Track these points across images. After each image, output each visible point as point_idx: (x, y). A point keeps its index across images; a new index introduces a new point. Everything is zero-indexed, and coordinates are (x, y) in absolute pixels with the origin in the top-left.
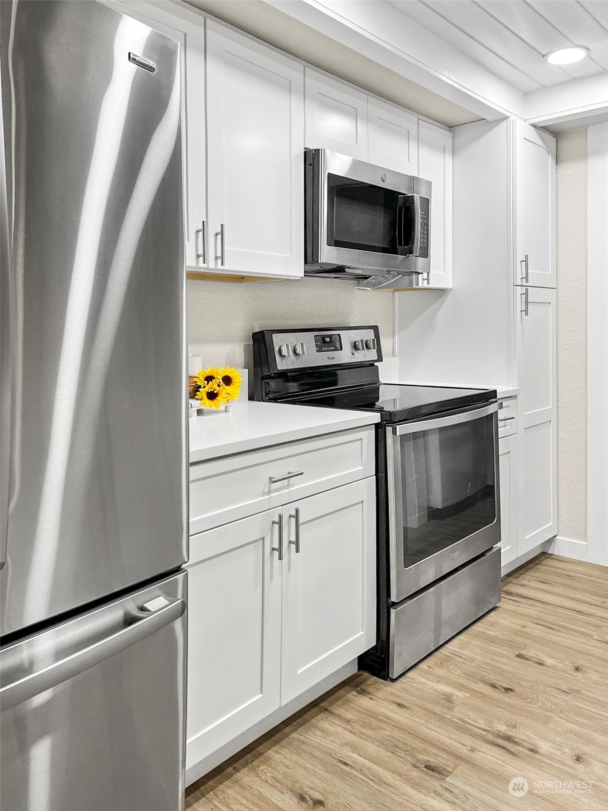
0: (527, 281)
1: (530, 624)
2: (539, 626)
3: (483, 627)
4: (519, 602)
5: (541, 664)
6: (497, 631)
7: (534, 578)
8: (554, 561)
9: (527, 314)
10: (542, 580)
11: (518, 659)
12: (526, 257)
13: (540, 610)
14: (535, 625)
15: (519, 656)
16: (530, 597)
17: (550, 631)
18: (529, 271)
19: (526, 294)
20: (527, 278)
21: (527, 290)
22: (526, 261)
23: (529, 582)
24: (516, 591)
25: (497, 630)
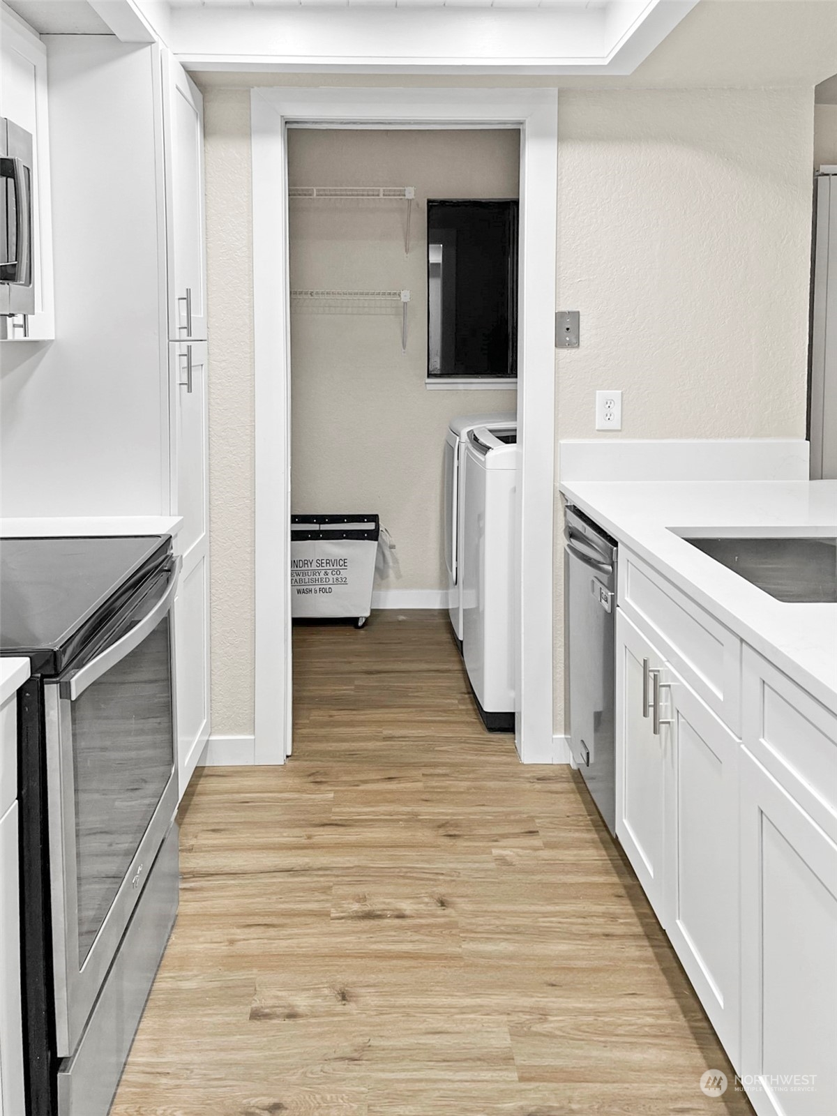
0: (189, 334)
1: (239, 933)
2: (252, 929)
3: (171, 977)
4: (201, 889)
5: (292, 1016)
6: (196, 976)
7: (201, 827)
8: (212, 779)
9: (190, 390)
10: (213, 828)
11: (257, 1025)
12: (188, 291)
13: (239, 893)
14: (247, 930)
15: (256, 1015)
16: (212, 871)
17: (272, 932)
18: (192, 315)
19: (189, 355)
20: (189, 328)
21: (189, 348)
22: (187, 299)
23: (196, 837)
24: (187, 865)
25: (195, 972)
